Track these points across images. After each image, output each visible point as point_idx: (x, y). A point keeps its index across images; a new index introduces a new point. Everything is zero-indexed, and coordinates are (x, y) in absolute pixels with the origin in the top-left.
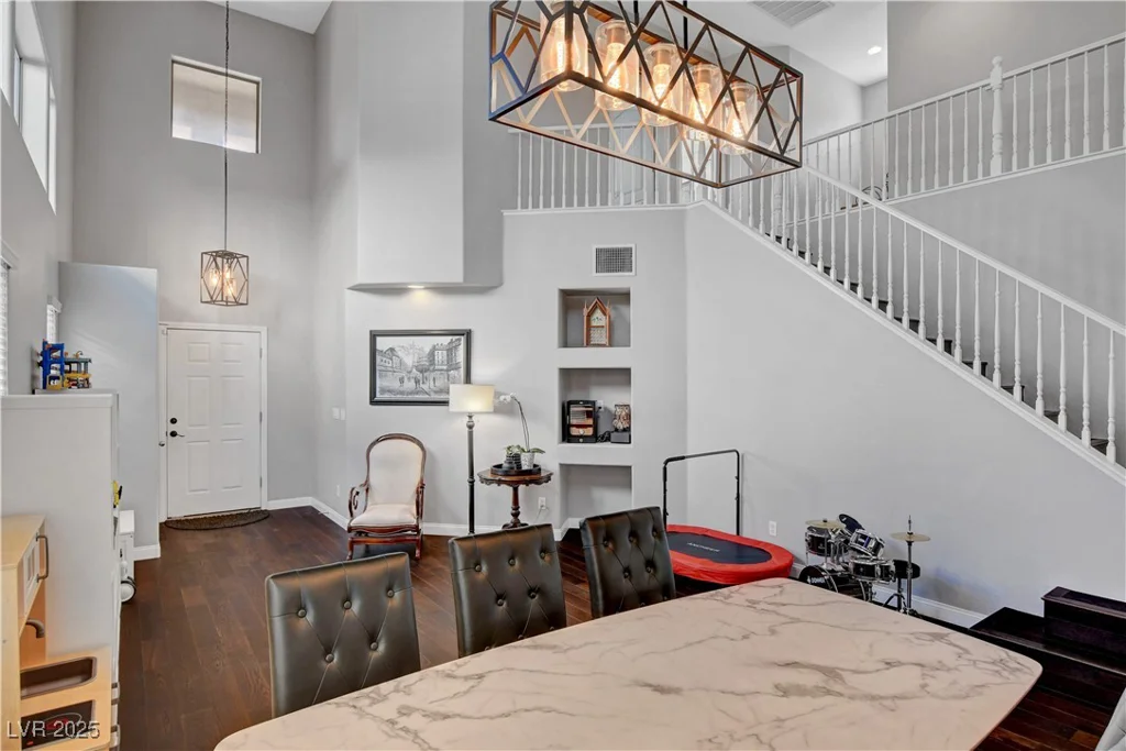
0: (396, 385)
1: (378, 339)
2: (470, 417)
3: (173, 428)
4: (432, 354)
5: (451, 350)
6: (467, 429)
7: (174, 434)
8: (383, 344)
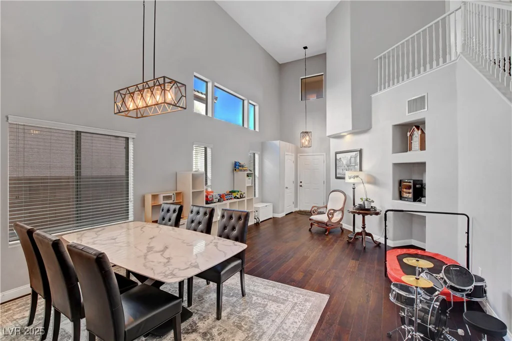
0: (341, 172)
1: (337, 155)
2: (354, 184)
3: (301, 184)
4: (350, 159)
5: (355, 158)
6: (352, 189)
7: (301, 186)
8: (339, 156)
